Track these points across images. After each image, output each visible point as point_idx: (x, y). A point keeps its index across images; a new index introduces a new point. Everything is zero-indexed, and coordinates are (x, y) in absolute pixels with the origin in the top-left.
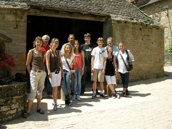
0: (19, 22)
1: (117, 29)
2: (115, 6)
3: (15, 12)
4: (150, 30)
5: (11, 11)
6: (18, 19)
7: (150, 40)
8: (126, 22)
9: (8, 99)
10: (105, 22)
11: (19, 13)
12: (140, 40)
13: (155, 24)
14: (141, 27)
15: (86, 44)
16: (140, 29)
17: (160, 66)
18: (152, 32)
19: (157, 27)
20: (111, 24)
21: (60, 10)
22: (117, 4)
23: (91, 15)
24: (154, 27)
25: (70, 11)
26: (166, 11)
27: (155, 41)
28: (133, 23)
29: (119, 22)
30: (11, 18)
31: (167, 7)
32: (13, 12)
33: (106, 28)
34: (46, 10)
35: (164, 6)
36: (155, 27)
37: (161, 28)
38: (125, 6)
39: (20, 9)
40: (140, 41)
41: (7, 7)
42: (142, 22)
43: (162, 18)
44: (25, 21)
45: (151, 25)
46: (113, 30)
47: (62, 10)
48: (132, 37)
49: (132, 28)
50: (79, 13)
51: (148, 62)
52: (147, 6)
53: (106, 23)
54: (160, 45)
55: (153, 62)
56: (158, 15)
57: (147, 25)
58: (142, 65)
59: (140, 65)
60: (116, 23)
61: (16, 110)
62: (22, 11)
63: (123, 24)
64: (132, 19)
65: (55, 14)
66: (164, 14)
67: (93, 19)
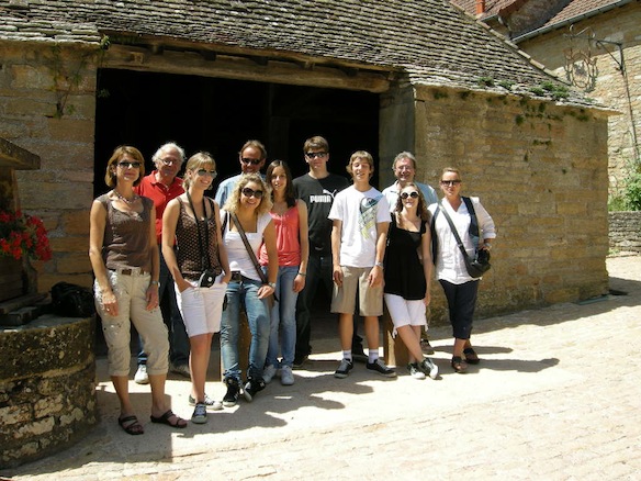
0: (67, 93)
1: (430, 119)
2: (424, 33)
3: (50, 56)
4: (553, 123)
5: (36, 53)
6: (65, 85)
7: (553, 160)
8: (464, 95)
9: (25, 381)
10: (389, 95)
11: (68, 61)
12: (518, 162)
13: (572, 101)
14: (521, 112)
15: (311, 174)
16: (519, 120)
17: (592, 258)
18: (560, 131)
19: (579, 114)
20: (410, 100)
21: (219, 48)
22: (432, 27)
23: (334, 67)
24: (569, 111)
25: (256, 53)
26: (617, 54)
27: (573, 165)
28: (491, 99)
29: (438, 93)
30: (36, 78)
31: (618, 36)
32: (45, 57)
33: (391, 118)
34: (166, 49)
35: (610, 33)
36: (572, 114)
37: (597, 115)
38: (464, 33)
39: (69, 48)
40: (517, 165)
41: (25, 39)
42: (523, 92)
43: (600, 80)
44: (88, 92)
45: (559, 104)
46: (417, 122)
47: (228, 50)
48: (488, 148)
49: (488, 118)
50: (289, 61)
51: (550, 244)
52: (544, 34)
53: (392, 98)
54: (594, 178)
55: (565, 241)
56: (586, 69)
57: (542, 106)
58: (524, 253)
59: (516, 255)
60: (428, 98)
61: (51, 421)
62: (80, 52)
63: (453, 101)
64: (489, 84)
65: (201, 66)
66: (606, 62)
67: (340, 83)
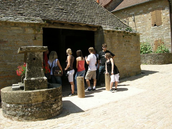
0: (37, 34)
1: (107, 37)
2: (101, 17)
4: (130, 37)
5: (30, 25)
6: (36, 32)
7: (130, 45)
8: (113, 31)
10: (97, 32)
11: (37, 27)
12: (124, 46)
13: (134, 32)
14: (124, 35)
16: (123, 36)
17: (138, 66)
18: (131, 38)
19: (134, 34)
20: (103, 33)
21: (65, 23)
22: (102, 15)
23: (87, 26)
25: (73, 23)
27: (134, 46)
28: (118, 32)
29: (108, 31)
30: (30, 31)
31: (133, 13)
32: (32, 26)
34: (55, 23)
36: (133, 34)
37: (138, 34)
38: (109, 16)
39: (37, 24)
40: (123, 46)
41: (28, 22)
42: (124, 30)
43: (129, 23)
44: (41, 34)
45: (131, 32)
46: (105, 38)
47: (67, 23)
48: (118, 43)
49: (118, 36)
50: (79, 25)
51: (130, 63)
52: (115, 12)
54: (137, 48)
55: (133, 63)
57: (128, 33)
58: (125, 65)
59: (124, 66)
60: (106, 32)
63: (111, 33)
64: (118, 29)
65: (61, 26)
67: (88, 29)
